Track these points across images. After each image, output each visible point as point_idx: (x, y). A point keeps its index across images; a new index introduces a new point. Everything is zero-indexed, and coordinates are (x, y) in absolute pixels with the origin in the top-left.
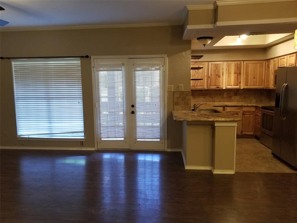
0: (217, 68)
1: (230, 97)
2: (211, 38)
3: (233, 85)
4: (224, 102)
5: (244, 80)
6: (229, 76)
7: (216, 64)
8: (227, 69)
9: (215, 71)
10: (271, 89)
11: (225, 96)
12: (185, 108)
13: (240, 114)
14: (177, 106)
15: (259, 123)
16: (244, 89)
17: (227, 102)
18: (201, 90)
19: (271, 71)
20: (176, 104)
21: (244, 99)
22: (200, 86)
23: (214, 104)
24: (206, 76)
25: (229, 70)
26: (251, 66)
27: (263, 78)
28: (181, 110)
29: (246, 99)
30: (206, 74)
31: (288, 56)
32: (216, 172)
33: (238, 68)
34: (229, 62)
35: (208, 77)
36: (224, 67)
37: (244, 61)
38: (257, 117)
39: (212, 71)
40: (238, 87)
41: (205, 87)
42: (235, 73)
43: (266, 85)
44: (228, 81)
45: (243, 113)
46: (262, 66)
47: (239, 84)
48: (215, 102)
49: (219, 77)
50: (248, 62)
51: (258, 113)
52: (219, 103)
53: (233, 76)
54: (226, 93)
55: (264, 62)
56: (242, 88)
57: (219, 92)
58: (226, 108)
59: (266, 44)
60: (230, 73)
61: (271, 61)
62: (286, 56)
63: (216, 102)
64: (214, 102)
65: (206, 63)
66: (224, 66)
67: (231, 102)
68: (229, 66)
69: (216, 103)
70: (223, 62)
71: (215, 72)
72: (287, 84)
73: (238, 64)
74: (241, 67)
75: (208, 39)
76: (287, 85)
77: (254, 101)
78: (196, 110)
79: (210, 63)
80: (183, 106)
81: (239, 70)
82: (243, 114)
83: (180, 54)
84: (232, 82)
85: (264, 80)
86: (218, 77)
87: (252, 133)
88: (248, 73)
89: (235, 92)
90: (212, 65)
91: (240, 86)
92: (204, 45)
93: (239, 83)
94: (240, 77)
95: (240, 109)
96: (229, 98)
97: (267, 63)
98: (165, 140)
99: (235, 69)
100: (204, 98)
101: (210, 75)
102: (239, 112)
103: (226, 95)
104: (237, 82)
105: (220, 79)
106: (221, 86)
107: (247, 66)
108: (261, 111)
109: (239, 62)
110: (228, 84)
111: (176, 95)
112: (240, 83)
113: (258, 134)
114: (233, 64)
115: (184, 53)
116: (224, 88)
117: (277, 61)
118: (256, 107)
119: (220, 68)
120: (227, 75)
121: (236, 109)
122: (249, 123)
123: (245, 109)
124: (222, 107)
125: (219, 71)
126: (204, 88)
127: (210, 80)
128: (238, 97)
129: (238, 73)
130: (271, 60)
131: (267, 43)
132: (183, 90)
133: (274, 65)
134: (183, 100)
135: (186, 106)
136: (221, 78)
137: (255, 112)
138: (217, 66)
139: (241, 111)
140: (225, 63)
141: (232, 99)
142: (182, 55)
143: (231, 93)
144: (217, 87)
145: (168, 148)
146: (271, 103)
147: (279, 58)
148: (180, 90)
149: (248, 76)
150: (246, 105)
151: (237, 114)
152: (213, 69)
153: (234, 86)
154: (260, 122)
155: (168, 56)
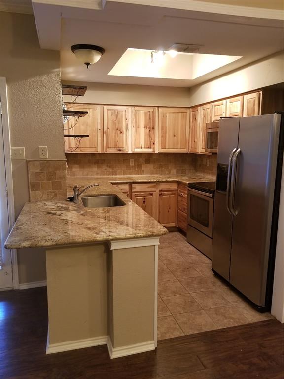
0: (117, 116)
1: (139, 166)
2: (100, 50)
3: (143, 146)
4: (130, 174)
5: (160, 139)
6: (136, 131)
7: (115, 110)
8: (134, 120)
9: (114, 121)
10: (199, 153)
11: (132, 164)
12: (55, 196)
13: (156, 195)
14: (38, 192)
15: (185, 209)
16: (160, 154)
17: (135, 174)
18: (93, 155)
19: (198, 125)
20: (34, 187)
21: (159, 168)
22: (90, 147)
23: (115, 179)
24: (99, 131)
25: (136, 122)
26: (170, 116)
27: (187, 135)
28: (45, 200)
29: (163, 169)
30: (99, 127)
31: (228, 100)
32: (117, 353)
33: (150, 119)
34: (135, 107)
35: (104, 132)
36: (128, 116)
37: (158, 107)
38: (180, 199)
39: (110, 122)
40: (150, 150)
41: (99, 150)
42: (146, 127)
43: (192, 148)
44: (135, 140)
45: (160, 193)
46: (185, 117)
47: (152, 146)
48: (116, 175)
49: (121, 133)
50: (165, 109)
51: (181, 192)
52: (122, 176)
53: (143, 131)
54: (133, 160)
55: (188, 110)
56: (157, 152)
57: (122, 159)
58: (133, 185)
59: (193, 79)
60: (138, 127)
61: (200, 109)
62: (224, 101)
63: (118, 174)
64: (114, 175)
65: (99, 107)
66: (128, 113)
67: (141, 174)
68: (136, 115)
69: (118, 176)
70: (127, 107)
71: (115, 124)
72: (239, 149)
73: (149, 111)
74: (154, 117)
75: (94, 52)
76: (240, 152)
77: (174, 171)
78: (78, 199)
79: (105, 107)
80: (50, 192)
81: (152, 121)
82: (159, 195)
83: (37, 78)
84: (142, 142)
85: (188, 139)
86: (119, 133)
87: (173, 224)
88: (166, 127)
89: (147, 159)
90: (110, 112)
91: (154, 148)
92: (88, 64)
93: (152, 143)
94: (154, 133)
95: (154, 187)
96: (139, 168)
97: (192, 113)
98: (12, 267)
99: (146, 120)
100: (98, 168)
101: (105, 128)
102: (155, 192)
103: (133, 162)
104: (149, 142)
105: (123, 137)
106: (125, 149)
107: (164, 117)
108: (187, 190)
109: (151, 109)
110: (135, 144)
111: (33, 170)
112: (154, 144)
113: (184, 225)
114: (142, 112)
115: (44, 78)
116: (130, 152)
117: (209, 109)
118: (179, 183)
119: (122, 117)
120: (134, 129)
121: (149, 187)
122: (170, 208)
123: (162, 186)
124: (127, 185)
125: (120, 123)
126: (97, 152)
127: (106, 137)
128: (150, 167)
129: (150, 128)
130: (199, 107)
131: (195, 78)
132: (47, 157)
133: (204, 115)
134: (49, 180)
135: (57, 191)
136: (125, 135)
137: (177, 190)
138: (116, 114)
139: (156, 190)
140: (130, 108)
141: (143, 169)
142: (42, 81)
143: (141, 160)
144: (119, 150)
145: (20, 283)
146: (196, 174)
147: (213, 104)
148: (42, 157)
149: (166, 132)
150: (164, 180)
151: (151, 195)
152: (110, 118)
153: (145, 148)
154: (186, 207)
155: (8, 81)
